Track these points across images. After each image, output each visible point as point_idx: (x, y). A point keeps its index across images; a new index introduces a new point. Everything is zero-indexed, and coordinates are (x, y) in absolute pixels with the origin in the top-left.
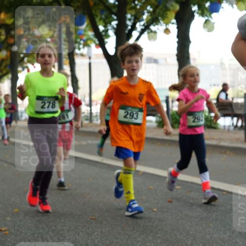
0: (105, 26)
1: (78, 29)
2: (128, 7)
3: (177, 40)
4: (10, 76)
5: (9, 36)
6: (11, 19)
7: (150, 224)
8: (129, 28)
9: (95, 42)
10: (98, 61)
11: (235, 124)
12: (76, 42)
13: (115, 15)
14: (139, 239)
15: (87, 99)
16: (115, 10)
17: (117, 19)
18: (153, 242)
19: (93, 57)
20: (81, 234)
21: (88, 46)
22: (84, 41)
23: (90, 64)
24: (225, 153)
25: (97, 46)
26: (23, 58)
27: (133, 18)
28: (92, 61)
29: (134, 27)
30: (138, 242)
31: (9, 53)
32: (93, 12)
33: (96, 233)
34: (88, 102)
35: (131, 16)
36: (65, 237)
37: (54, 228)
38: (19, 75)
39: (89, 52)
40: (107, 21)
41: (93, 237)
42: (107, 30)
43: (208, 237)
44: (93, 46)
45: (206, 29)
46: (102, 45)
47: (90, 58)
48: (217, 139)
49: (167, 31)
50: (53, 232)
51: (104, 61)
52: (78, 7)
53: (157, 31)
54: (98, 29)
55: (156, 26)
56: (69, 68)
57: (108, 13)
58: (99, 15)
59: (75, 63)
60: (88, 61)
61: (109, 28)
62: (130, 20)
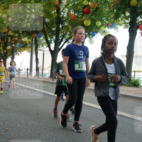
1: (40, 39)
2: (60, 32)
4: (11, 56)
5: (12, 40)
6: (13, 33)
8: (60, 40)
10: (47, 52)
12: (39, 45)
13: (55, 35)
15: (42, 67)
16: (55, 33)
17: (56, 37)
19: (45, 51)
20: (35, 122)
21: (43, 46)
22: (42, 44)
23: (44, 54)
25: (47, 46)
26: (17, 49)
27: (62, 36)
29: (62, 40)
31: (11, 47)
33: (41, 122)
34: (42, 69)
36: (29, 123)
37: (25, 119)
38: (15, 56)
39: (44, 49)
40: (51, 37)
42: (51, 41)
43: (86, 126)
44: (45, 46)
45: (90, 43)
46: (49, 46)
47: (44, 51)
48: (92, 87)
51: (50, 53)
54: (48, 40)
56: (35, 55)
57: (52, 34)
58: (48, 34)
59: (38, 53)
60: (43, 52)
61: (52, 40)
62: (61, 37)
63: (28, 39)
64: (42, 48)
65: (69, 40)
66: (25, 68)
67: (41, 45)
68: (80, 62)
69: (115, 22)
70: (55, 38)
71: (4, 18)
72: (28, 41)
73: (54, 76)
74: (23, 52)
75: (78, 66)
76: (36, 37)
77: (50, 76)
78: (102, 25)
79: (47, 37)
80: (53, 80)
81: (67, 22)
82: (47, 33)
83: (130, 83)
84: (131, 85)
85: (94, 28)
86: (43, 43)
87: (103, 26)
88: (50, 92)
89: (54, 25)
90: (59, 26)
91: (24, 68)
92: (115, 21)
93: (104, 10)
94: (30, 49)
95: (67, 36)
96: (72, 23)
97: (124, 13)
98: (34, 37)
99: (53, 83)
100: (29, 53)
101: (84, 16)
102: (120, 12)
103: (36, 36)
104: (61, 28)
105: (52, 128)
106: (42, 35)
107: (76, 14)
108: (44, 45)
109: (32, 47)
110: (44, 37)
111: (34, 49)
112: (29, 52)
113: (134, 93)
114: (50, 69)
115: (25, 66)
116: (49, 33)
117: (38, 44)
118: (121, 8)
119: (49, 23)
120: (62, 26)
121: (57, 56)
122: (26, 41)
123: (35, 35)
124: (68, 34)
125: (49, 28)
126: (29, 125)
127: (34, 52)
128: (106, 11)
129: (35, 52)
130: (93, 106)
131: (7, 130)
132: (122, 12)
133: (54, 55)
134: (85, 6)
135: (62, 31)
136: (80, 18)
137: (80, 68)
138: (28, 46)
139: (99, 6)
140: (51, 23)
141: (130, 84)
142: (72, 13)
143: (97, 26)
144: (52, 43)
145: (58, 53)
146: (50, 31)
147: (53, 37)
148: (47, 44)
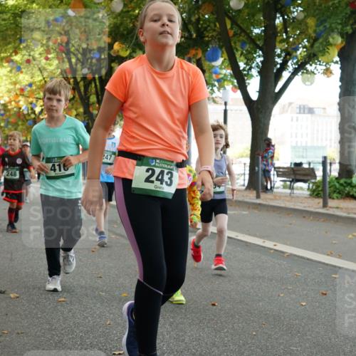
0: (247, 64)
1: (213, 66)
2: (278, 39)
3: (340, 84)
6: (127, 50)
7: (297, 321)
8: (278, 66)
9: (233, 83)
10: (236, 108)
13: (261, 49)
14: (281, 341)
16: (260, 43)
17: (265, 55)
18: (301, 346)
19: (229, 102)
20: (206, 329)
21: (225, 89)
22: (218, 81)
23: (225, 112)
25: (234, 89)
27: (283, 54)
28: (228, 107)
29: (284, 66)
30: (280, 344)
32: (233, 44)
33: (226, 330)
35: (281, 52)
37: (171, 320)
40: (250, 56)
41: (222, 334)
42: (250, 69)
44: (229, 87)
46: (242, 87)
47: (226, 104)
49: (328, 72)
51: (245, 109)
52: (212, 36)
53: (315, 72)
54: (238, 67)
57: (252, 46)
58: (239, 48)
60: (223, 107)
61: (253, 65)
62: (279, 56)
65: (308, 66)
67: (216, 84)
70: (262, 59)
71: (98, 4)
73: (262, 184)
76: (201, 58)
77: (246, 184)
79: (236, 59)
80: (258, 197)
81: (299, 6)
82: (238, 46)
86: (222, 76)
88: (249, 235)
89: (256, 18)
90: (275, 21)
95: (301, 52)
96: (317, 9)
98: (194, 60)
99: (260, 204)
103: (200, 55)
104: (279, 29)
106: (220, 54)
108: (226, 83)
110: (225, 59)
114: (248, 161)
116: (243, 44)
119: (239, 11)
120: (284, 18)
121: (270, 119)
123: (197, 54)
124: (304, 47)
125: (241, 28)
126: (187, 340)
131: (120, 354)
133: (261, 116)
135: (285, 37)
140: (246, 11)
144: (252, 76)
145: (272, 109)
146: (244, 39)
147: (255, 58)
148: (235, 81)
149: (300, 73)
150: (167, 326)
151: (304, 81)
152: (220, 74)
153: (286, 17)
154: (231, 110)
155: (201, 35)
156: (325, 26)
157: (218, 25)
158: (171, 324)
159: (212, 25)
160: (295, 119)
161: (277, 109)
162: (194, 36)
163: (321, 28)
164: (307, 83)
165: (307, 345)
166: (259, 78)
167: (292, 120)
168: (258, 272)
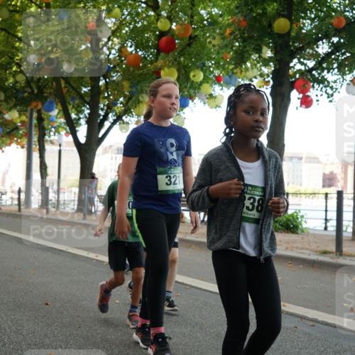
0: (77, 114)
1: (50, 116)
2: (101, 96)
8: (101, 117)
9: (66, 129)
10: (68, 148)
11: (202, 219)
12: (48, 130)
13: (88, 104)
14: (99, 332)
16: (87, 99)
17: (91, 109)
18: (114, 335)
19: (63, 144)
20: (40, 324)
21: (59, 133)
22: (55, 128)
23: (60, 151)
24: (190, 246)
25: (67, 132)
27: (105, 108)
28: (62, 148)
29: (106, 117)
33: (56, 324)
35: (104, 105)
36: (24, 327)
37: (12, 317)
39: (60, 139)
40: (79, 109)
41: (53, 328)
42: (80, 119)
44: (63, 132)
46: (73, 133)
47: (60, 145)
48: (183, 233)
49: (138, 123)
50: (11, 321)
51: (75, 149)
52: (50, 93)
53: (130, 122)
54: (70, 117)
55: (129, 117)
56: (38, 155)
57: (81, 101)
58: (71, 102)
59: (45, 150)
60: (58, 148)
61: (82, 116)
62: (102, 109)
63: (20, 115)
64: (56, 138)
65: (124, 118)
66: (13, 188)
67: (53, 129)
68: (171, 168)
69: (237, 73)
70: (89, 111)
72: (19, 121)
74: (7, 147)
75: (167, 180)
76: (40, 109)
78: (206, 79)
79: (68, 111)
81: (117, 72)
82: (68, 99)
83: (276, 222)
84: (279, 229)
85: (186, 87)
86: (58, 124)
87: (208, 83)
90: (99, 82)
91: (11, 187)
92: (238, 70)
93: (210, 42)
94: (25, 141)
95: (119, 107)
96: (131, 75)
97: (259, 51)
98: (35, 110)
100: (22, 150)
101: (160, 58)
102: (248, 48)
103: (40, 106)
104: (102, 88)
105: (81, 339)
106: (55, 106)
107: (140, 53)
108: (60, 129)
109: (29, 136)
110: (60, 110)
111: (35, 139)
112: (23, 147)
113: (287, 248)
115: (14, 184)
116: (73, 99)
117: (46, 126)
118: (251, 37)
120: (106, 81)
121: (94, 158)
122: (14, 121)
123: (37, 105)
124: (121, 103)
125: (72, 87)
126: (24, 333)
127: (35, 147)
128: (214, 46)
129: (38, 147)
130: (185, 282)
132: (253, 46)
133: (87, 155)
134: (162, 34)
135: (106, 95)
136: (152, 62)
137: (170, 184)
138: (21, 132)
139: (196, 34)
141: (277, 225)
142: (130, 50)
143: (193, 82)
144: (81, 125)
145: (96, 150)
146: (74, 95)
147: (84, 111)
148: (68, 128)
149: (118, 123)
150: (9, 322)
151: (121, 129)
152: (57, 122)
153: (107, 80)
154: (65, 150)
155: (41, 91)
156: (137, 89)
157: (54, 84)
158: (12, 321)
159: (50, 84)
160: (114, 158)
161: (99, 150)
162: (36, 91)
163: (134, 90)
164: (124, 131)
165: (119, 334)
166: (86, 126)
167: (112, 159)
168: (82, 277)
